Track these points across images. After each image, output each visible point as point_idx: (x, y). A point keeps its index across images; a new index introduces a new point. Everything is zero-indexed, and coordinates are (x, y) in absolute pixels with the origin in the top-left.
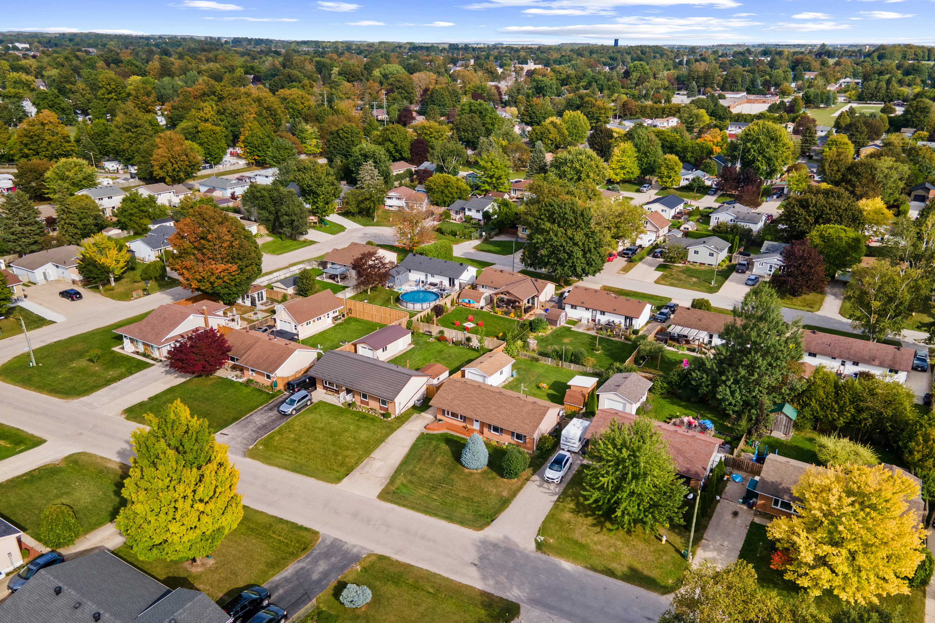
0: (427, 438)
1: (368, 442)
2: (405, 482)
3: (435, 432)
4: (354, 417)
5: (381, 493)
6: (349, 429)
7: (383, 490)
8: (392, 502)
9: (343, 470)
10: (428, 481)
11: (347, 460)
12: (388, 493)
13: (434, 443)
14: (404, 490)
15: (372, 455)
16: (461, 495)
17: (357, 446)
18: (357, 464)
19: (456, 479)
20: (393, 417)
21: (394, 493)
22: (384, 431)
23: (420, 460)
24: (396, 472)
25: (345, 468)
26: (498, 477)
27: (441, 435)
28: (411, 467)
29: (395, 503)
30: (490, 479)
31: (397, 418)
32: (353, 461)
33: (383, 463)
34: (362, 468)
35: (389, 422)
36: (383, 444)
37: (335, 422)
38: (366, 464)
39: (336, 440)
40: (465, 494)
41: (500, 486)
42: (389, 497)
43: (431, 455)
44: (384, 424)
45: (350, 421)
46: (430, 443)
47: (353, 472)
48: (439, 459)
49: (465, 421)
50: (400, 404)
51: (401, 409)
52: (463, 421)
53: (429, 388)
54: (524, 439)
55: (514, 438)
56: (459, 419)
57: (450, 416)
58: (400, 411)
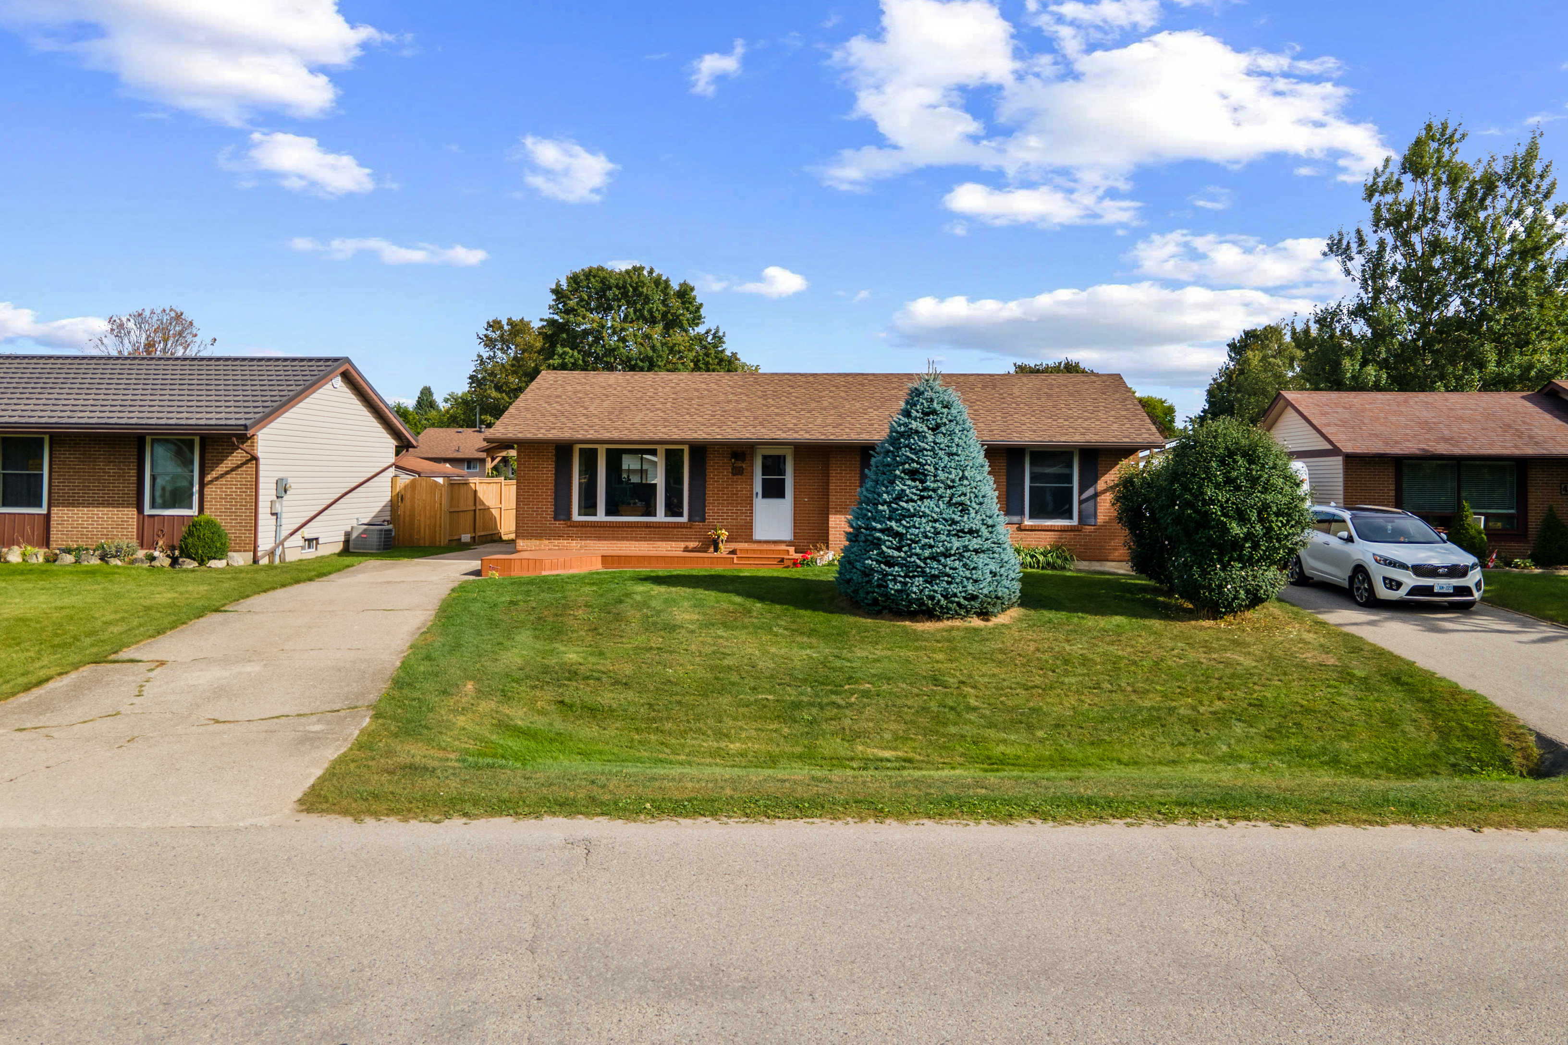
1: (77, 619)
7: (347, 761)
15: (133, 654)
22: (197, 588)
23: (554, 632)
28: (512, 657)
31: (268, 567)
33: (250, 668)
34: (43, 707)
35: (220, 572)
36: (216, 616)
46: (558, 591)
48: (688, 616)
49: (698, 513)
50: (282, 488)
51: (284, 533)
52: (684, 519)
53: (408, 496)
54: (1081, 502)
55: (1022, 513)
56: (661, 517)
57: (601, 516)
58: (282, 543)
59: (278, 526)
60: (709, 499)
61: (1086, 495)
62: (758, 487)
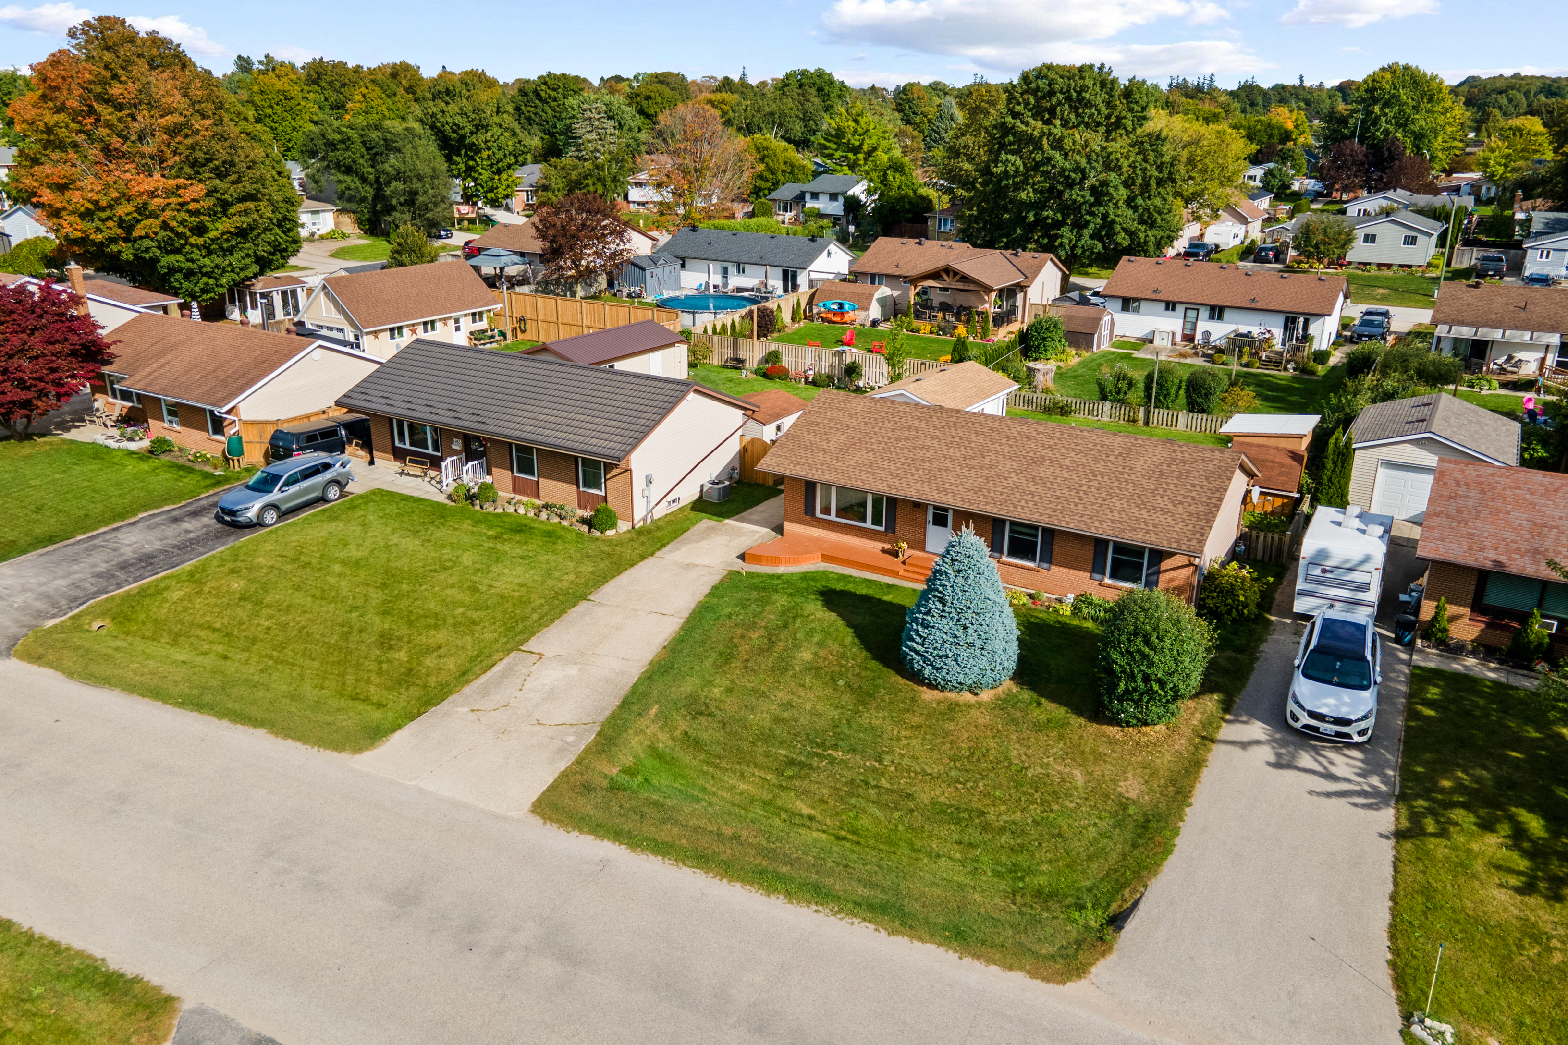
0: (754, 587)
1: (523, 602)
2: (664, 742)
3: (781, 570)
4: (482, 528)
5: (553, 788)
6: (455, 563)
7: (564, 775)
8: (598, 829)
9: (403, 699)
10: (767, 737)
11: (429, 661)
12: (588, 788)
13: (781, 601)
14: (662, 780)
15: (533, 644)
16: (925, 795)
17: (475, 615)
18: (464, 676)
19: (891, 729)
20: (623, 526)
21: (614, 787)
22: (587, 568)
23: (727, 658)
24: (626, 703)
25: (415, 691)
26: (1076, 721)
27: (805, 577)
28: (689, 685)
29: (617, 835)
30: (1039, 727)
31: (639, 533)
32: (451, 664)
33: (573, 671)
34: (485, 692)
35: (609, 542)
36: (583, 606)
37: (411, 544)
38: (504, 675)
39: (400, 596)
40: (944, 794)
41: (1099, 757)
42: (586, 806)
43: (772, 643)
44: (591, 548)
45: (466, 539)
46: (764, 602)
47: (444, 706)
48: (806, 655)
49: (891, 527)
50: (649, 481)
51: (652, 504)
52: (882, 529)
53: (749, 449)
54: (1147, 575)
55: (1104, 574)
56: (869, 524)
57: (833, 517)
58: (651, 511)
59: (649, 502)
60: (898, 520)
61: (1150, 571)
62: (930, 517)
